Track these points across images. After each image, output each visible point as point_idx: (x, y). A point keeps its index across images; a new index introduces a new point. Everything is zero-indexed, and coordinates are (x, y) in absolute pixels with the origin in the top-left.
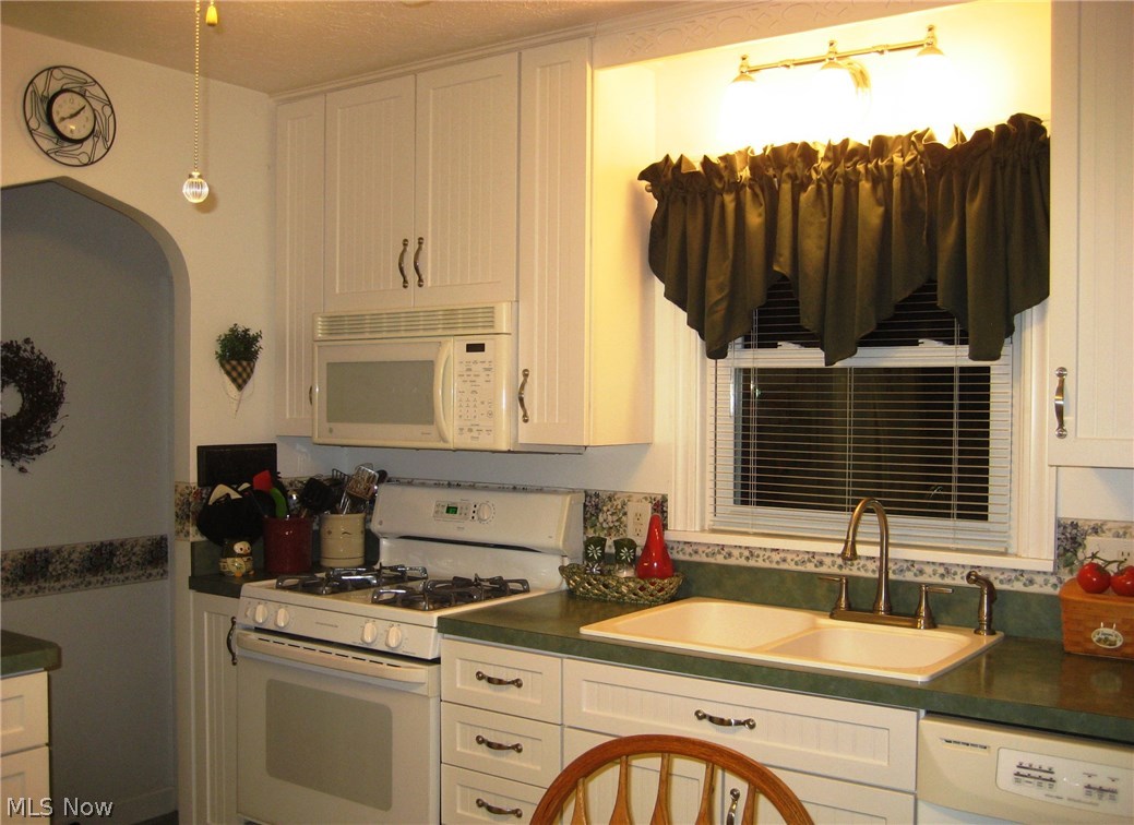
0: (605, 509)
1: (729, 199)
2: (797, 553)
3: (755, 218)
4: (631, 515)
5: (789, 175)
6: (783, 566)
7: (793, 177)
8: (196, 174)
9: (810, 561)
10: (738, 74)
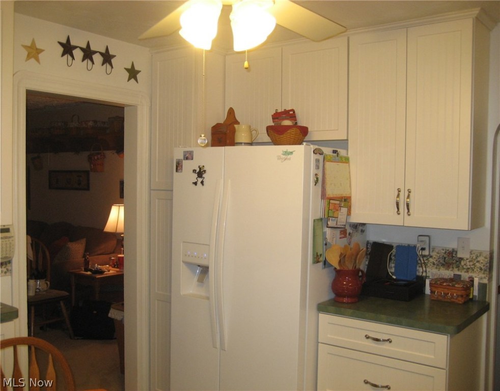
8: (203, 135)
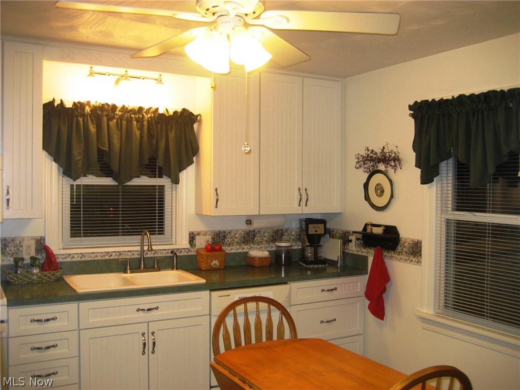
0: (10, 245)
1: (81, 120)
2: (102, 253)
3: (93, 129)
4: (24, 246)
5: (106, 115)
6: (96, 258)
7: (107, 116)
9: (107, 255)
10: (89, 73)
